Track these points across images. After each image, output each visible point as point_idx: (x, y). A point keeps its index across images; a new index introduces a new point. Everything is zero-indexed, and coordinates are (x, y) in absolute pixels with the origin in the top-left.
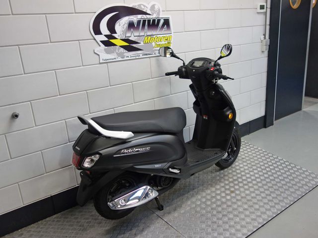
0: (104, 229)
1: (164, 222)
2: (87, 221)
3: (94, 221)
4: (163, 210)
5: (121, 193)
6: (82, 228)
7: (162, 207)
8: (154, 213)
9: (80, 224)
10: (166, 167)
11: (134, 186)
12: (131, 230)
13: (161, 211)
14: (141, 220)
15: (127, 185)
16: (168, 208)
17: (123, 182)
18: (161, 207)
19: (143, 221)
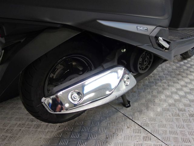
0: (44, 137)
1: (137, 127)
2: (19, 123)
3: (30, 123)
4: (130, 106)
5: (71, 80)
6: (9, 135)
7: (129, 102)
8: (118, 111)
9: (7, 128)
10: (154, 34)
11: (91, 70)
12: (87, 139)
13: (128, 109)
14: (100, 121)
15: (81, 69)
16: (136, 104)
17: (74, 63)
18: (127, 103)
19: (104, 124)
